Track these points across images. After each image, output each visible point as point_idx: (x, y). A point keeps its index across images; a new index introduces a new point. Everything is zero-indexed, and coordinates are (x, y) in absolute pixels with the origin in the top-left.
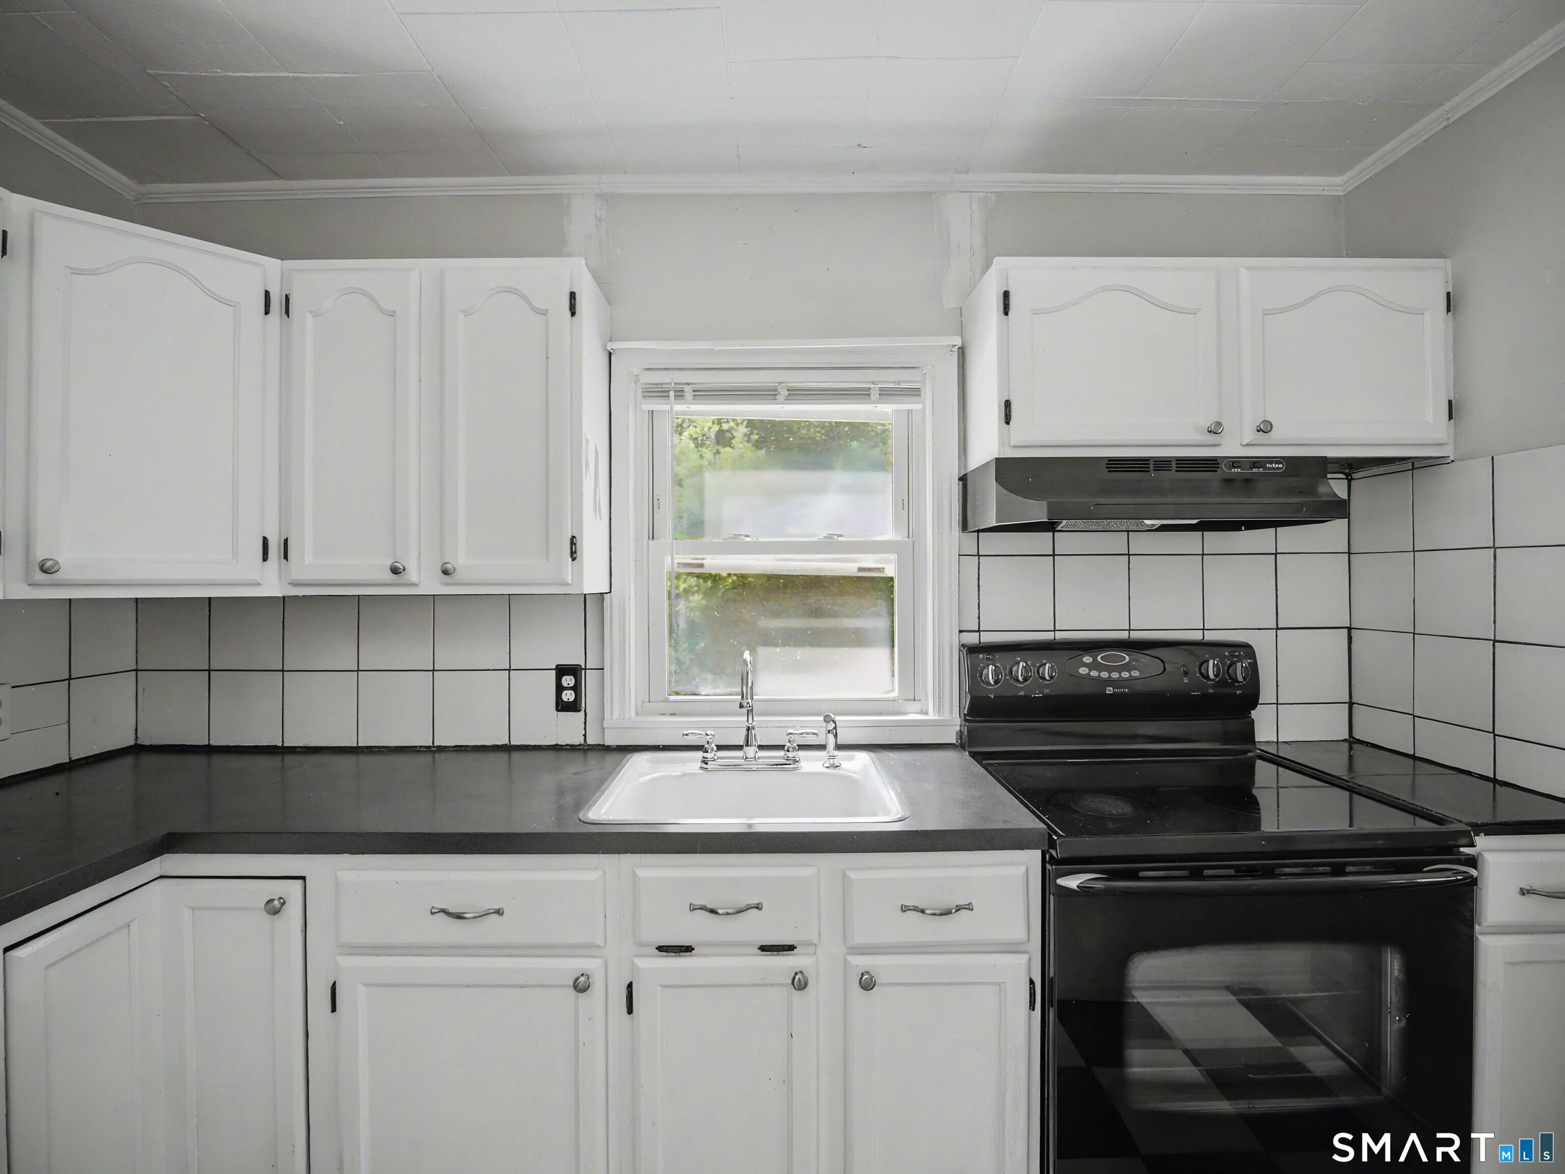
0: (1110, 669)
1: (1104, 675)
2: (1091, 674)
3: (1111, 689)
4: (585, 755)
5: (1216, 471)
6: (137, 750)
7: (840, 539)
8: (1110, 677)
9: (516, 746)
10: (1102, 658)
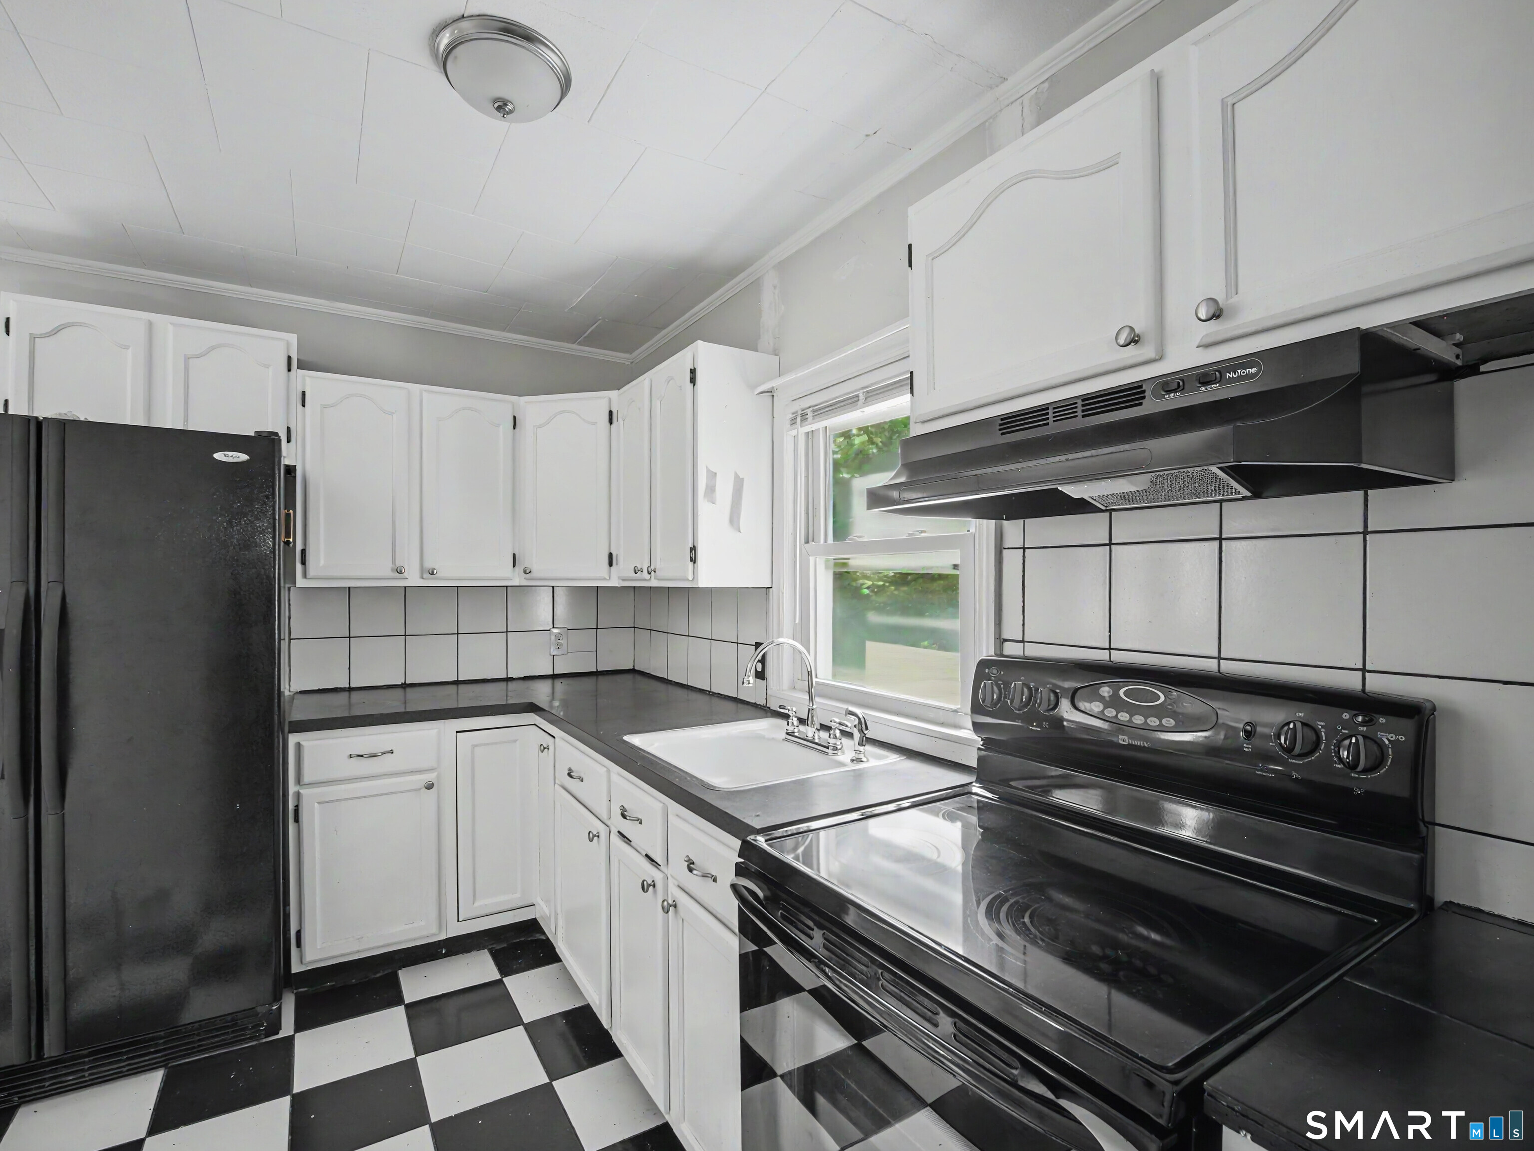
0: (1132, 710)
1: (1124, 717)
2: (1105, 712)
3: (1126, 738)
4: (766, 713)
5: (1141, 404)
6: (633, 671)
7: (923, 535)
8: (1130, 721)
9: (740, 700)
10: (1125, 693)
